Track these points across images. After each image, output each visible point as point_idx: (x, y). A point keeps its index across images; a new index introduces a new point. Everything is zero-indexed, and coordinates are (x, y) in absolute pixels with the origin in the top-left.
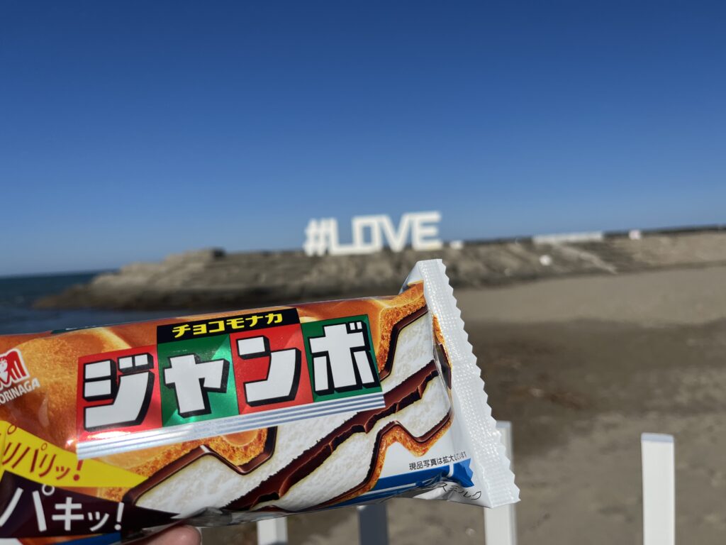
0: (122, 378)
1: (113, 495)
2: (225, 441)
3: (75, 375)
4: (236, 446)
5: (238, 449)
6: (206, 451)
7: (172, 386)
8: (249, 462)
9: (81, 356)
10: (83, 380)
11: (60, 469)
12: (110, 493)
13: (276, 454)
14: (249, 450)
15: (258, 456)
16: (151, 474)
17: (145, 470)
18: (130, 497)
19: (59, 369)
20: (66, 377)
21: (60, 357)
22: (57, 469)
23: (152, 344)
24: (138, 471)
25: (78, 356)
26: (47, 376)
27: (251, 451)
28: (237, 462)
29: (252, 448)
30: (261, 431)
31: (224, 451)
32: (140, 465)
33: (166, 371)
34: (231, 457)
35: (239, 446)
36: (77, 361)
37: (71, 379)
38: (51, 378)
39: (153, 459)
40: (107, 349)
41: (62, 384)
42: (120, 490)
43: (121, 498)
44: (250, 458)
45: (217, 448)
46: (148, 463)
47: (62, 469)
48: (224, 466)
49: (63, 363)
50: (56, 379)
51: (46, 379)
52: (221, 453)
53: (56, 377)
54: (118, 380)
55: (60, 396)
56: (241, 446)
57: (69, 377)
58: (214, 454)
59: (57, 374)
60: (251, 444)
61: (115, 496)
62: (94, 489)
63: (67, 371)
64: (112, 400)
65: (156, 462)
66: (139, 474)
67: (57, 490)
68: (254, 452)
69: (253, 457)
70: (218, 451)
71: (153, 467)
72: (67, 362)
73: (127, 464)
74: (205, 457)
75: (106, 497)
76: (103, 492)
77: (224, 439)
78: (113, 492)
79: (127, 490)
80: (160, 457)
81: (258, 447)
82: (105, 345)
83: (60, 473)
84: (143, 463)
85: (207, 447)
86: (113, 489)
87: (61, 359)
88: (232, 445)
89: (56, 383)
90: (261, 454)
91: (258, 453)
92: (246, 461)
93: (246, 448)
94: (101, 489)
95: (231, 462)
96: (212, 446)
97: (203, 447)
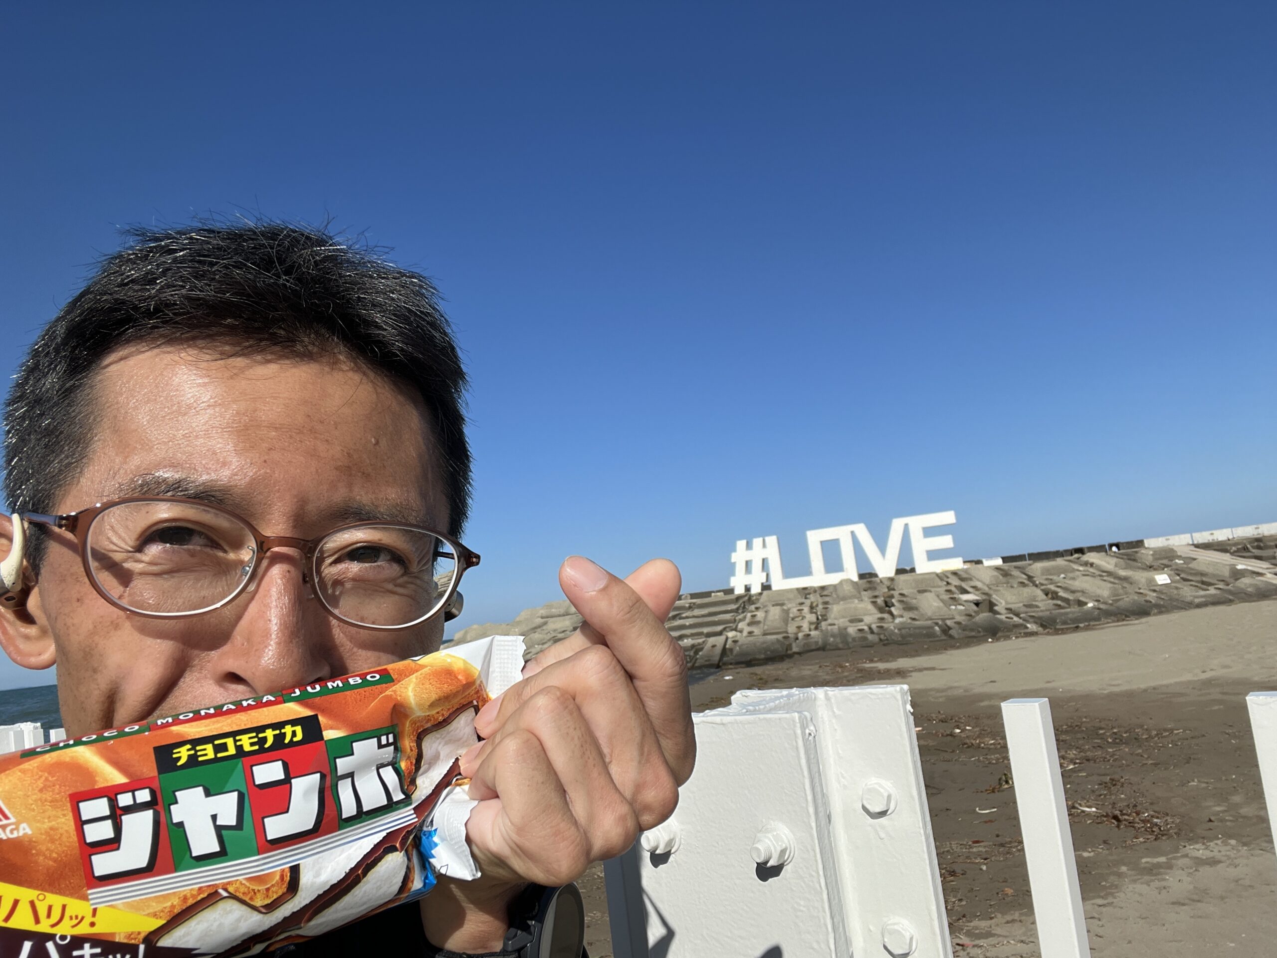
0: (123, 818)
1: (132, 939)
2: (244, 884)
3: (70, 816)
4: (256, 888)
5: (259, 891)
6: (225, 894)
7: (181, 825)
8: (272, 903)
9: (70, 792)
10: (81, 824)
11: (74, 918)
12: (129, 936)
13: (299, 893)
14: (270, 891)
15: (281, 896)
16: (169, 918)
17: (162, 914)
18: (150, 939)
19: (51, 812)
20: (59, 820)
21: (48, 795)
22: (71, 918)
23: (151, 775)
24: (155, 915)
25: (68, 793)
26: (39, 821)
27: (273, 892)
28: (259, 902)
29: (274, 889)
30: (283, 870)
31: (244, 893)
32: (157, 910)
33: (172, 807)
34: (251, 899)
35: (260, 888)
36: (68, 799)
37: (67, 823)
38: (44, 823)
39: (169, 904)
40: (101, 784)
41: (57, 829)
42: (139, 933)
43: (141, 940)
44: (272, 899)
45: (236, 891)
46: (165, 908)
47: (77, 917)
48: (244, 908)
49: (53, 804)
50: (50, 824)
51: (38, 825)
52: (240, 895)
53: (49, 822)
54: (119, 821)
55: (60, 844)
56: (262, 888)
57: (63, 820)
58: (233, 897)
59: (49, 817)
60: (273, 886)
61: (135, 939)
62: (113, 934)
63: (60, 813)
64: (117, 845)
65: (173, 906)
66: (157, 918)
67: (73, 937)
68: (276, 893)
69: (275, 897)
70: (238, 894)
71: (170, 912)
72: (57, 801)
73: (144, 911)
74: (225, 900)
75: (125, 941)
76: (122, 936)
77: (244, 882)
78: (132, 936)
79: (146, 934)
80: (176, 901)
81: (281, 888)
82: (97, 779)
83: (75, 922)
84: (160, 908)
85: (226, 890)
86: (132, 933)
87: (50, 799)
88: (252, 887)
89: (51, 829)
90: (284, 894)
91: (280, 893)
92: (268, 901)
93: (268, 890)
94: (120, 934)
95: (252, 903)
96: (231, 889)
97: (221, 891)
